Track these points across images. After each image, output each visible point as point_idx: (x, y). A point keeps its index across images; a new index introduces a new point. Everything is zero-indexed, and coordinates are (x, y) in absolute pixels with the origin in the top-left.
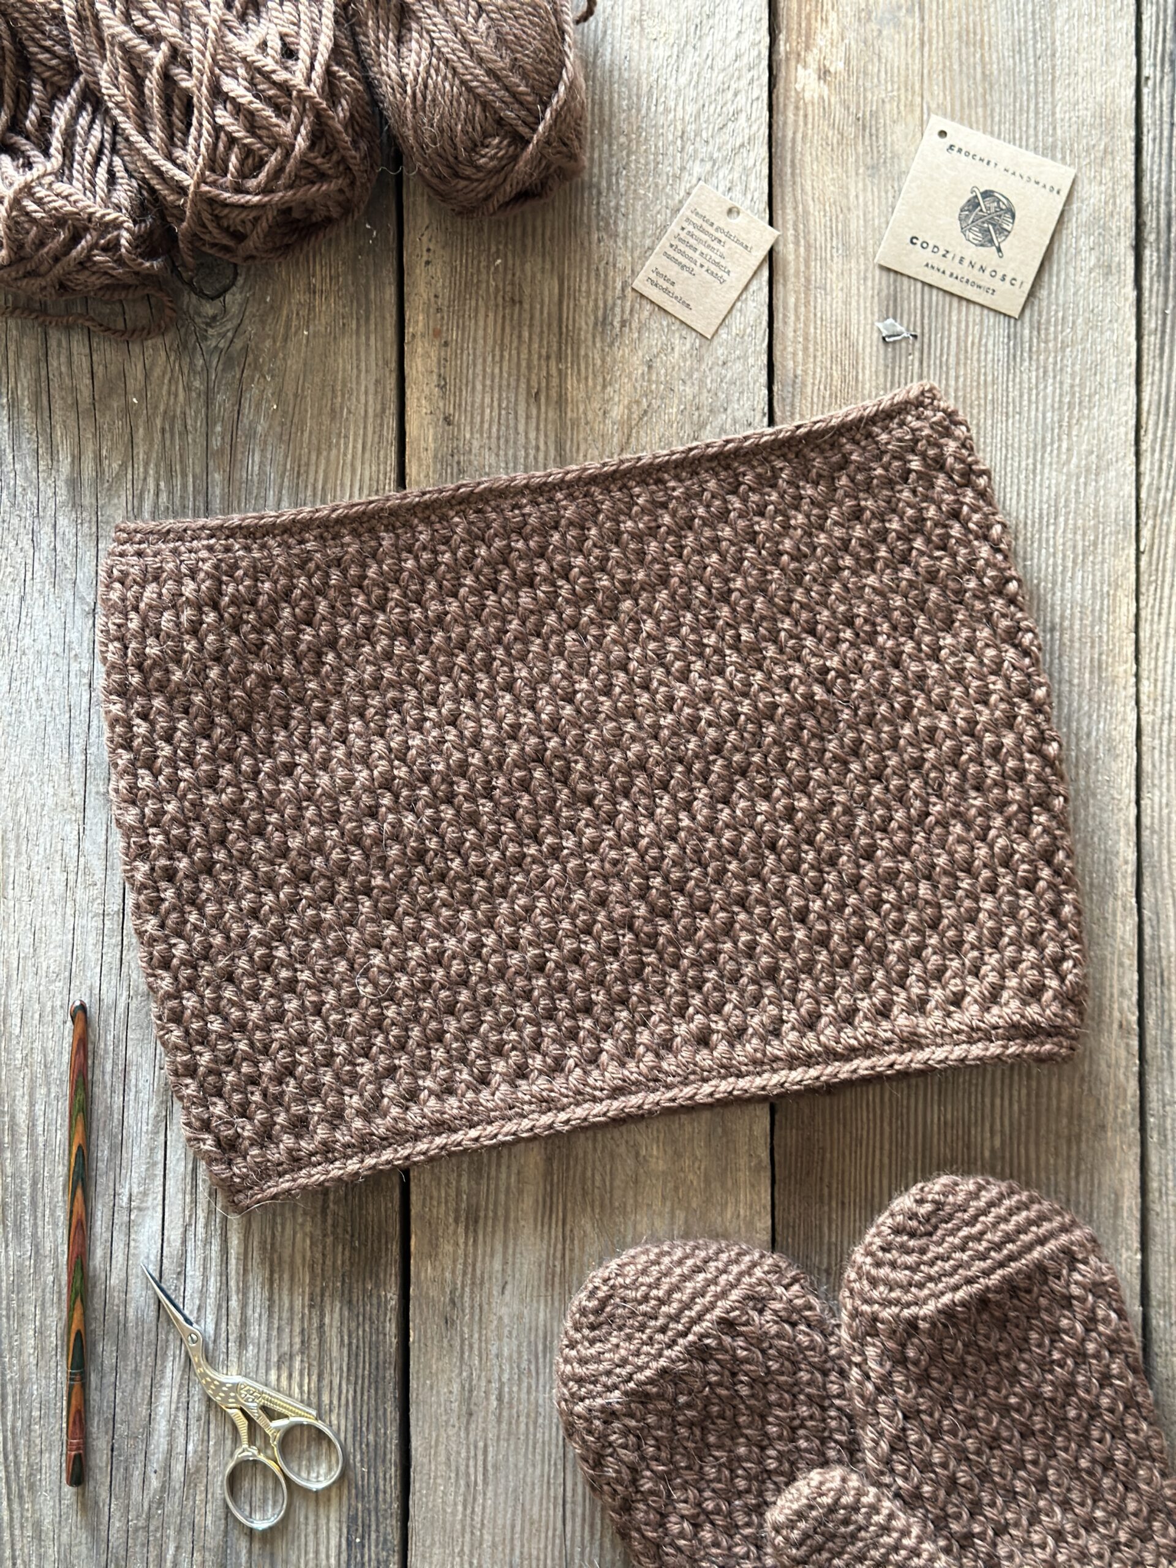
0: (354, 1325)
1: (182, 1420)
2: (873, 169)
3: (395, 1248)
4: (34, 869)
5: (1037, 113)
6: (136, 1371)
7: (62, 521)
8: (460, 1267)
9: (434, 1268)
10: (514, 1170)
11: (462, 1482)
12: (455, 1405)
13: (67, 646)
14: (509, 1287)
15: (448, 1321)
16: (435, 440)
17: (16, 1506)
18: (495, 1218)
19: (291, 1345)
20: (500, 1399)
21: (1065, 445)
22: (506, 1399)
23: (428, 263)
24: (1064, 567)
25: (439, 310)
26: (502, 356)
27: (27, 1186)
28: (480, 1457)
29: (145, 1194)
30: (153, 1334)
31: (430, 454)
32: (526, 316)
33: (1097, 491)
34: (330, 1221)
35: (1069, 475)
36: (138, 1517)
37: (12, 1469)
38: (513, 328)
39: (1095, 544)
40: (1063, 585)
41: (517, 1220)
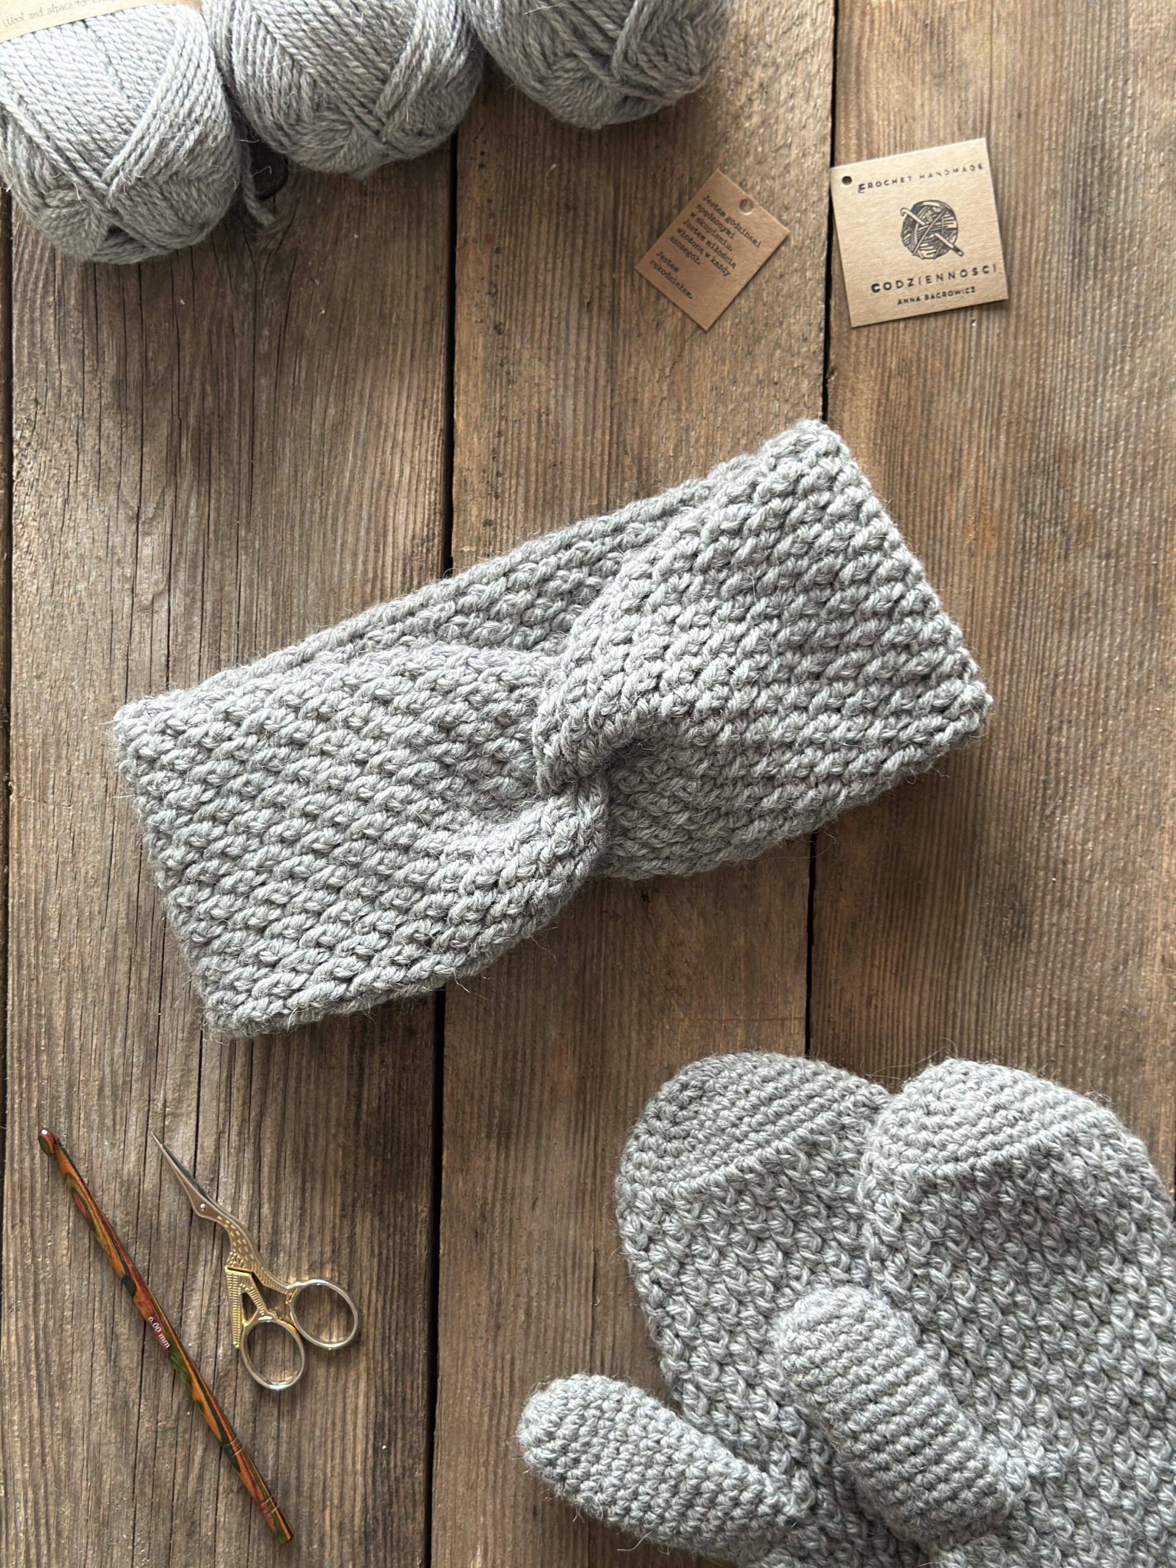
0: (384, 1236)
1: (212, 1324)
2: (940, 78)
3: (427, 1161)
4: (75, 774)
5: (1110, 24)
6: (168, 1274)
7: (107, 423)
8: (491, 1182)
9: (465, 1182)
10: (547, 1088)
11: (489, 1393)
12: (483, 1317)
13: (110, 550)
14: (539, 1203)
15: (478, 1235)
16: (485, 348)
17: (46, 1404)
18: (527, 1136)
19: (322, 1253)
20: (528, 1313)
21: (1127, 368)
22: (534, 1314)
23: (481, 166)
24: (1123, 493)
25: (492, 215)
26: (555, 264)
27: (63, 1089)
28: (507, 1369)
29: (179, 1101)
30: (185, 1241)
31: (479, 363)
32: (580, 222)
33: (1159, 415)
34: (362, 1132)
35: (1131, 399)
36: (167, 1418)
37: (43, 1367)
38: (566, 235)
39: (1155, 468)
40: (1120, 511)
41: (549, 1138)
